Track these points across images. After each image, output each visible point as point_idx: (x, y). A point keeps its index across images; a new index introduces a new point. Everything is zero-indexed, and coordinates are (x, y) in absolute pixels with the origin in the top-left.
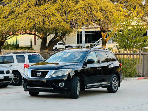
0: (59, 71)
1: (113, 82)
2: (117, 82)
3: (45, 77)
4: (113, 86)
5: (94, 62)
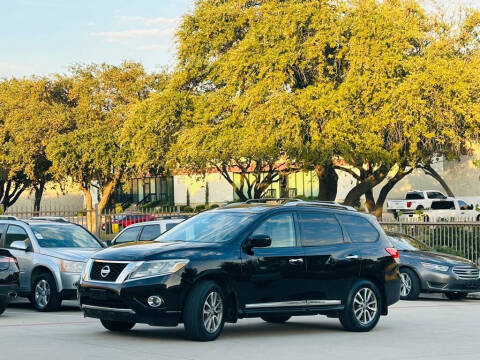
0: (155, 264)
1: (355, 300)
2: (375, 302)
3: (115, 280)
4: (355, 312)
5: (269, 242)
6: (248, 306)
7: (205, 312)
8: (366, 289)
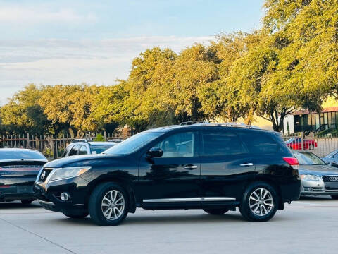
1: (251, 198)
2: (271, 199)
4: (251, 207)
5: (161, 154)
6: (144, 201)
7: (103, 204)
8: (262, 190)
